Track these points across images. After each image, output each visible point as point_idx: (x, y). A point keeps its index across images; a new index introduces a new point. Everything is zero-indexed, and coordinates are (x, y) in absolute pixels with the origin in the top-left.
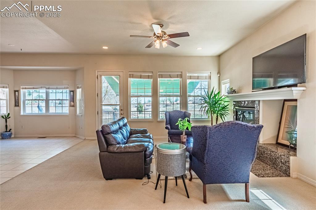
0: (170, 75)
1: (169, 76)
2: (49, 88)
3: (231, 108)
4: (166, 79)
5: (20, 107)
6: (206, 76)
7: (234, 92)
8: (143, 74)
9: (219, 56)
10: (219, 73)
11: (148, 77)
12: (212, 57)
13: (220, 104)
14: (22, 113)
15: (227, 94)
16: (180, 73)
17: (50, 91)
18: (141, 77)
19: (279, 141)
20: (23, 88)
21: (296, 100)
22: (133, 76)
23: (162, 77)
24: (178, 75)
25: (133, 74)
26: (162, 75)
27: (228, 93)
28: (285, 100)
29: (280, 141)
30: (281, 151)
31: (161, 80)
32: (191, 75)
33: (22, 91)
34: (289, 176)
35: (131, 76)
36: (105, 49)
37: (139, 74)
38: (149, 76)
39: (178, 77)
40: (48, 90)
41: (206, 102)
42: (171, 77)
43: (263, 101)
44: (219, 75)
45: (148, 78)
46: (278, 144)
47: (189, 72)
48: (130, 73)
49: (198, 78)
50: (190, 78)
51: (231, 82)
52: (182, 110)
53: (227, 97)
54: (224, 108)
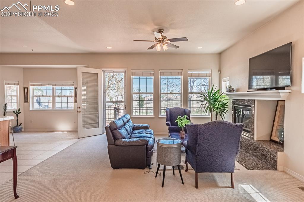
0: (171, 73)
1: (170, 73)
2: (55, 85)
3: (230, 105)
5: (29, 103)
6: (207, 74)
7: (233, 90)
8: (145, 72)
9: (220, 54)
10: (220, 70)
12: (213, 54)
13: (219, 102)
14: (31, 109)
16: (181, 71)
17: (56, 87)
18: (142, 75)
19: (272, 139)
20: (32, 85)
23: (163, 75)
24: (179, 72)
26: (163, 73)
27: (227, 91)
29: (274, 138)
31: (162, 78)
32: (192, 72)
33: (31, 88)
34: (276, 169)
35: (134, 73)
36: (109, 49)
37: (141, 72)
38: (150, 73)
39: (178, 75)
40: (54, 87)
41: (206, 99)
42: (172, 75)
44: (219, 73)
45: (150, 76)
46: (272, 141)
47: (190, 70)
48: (132, 71)
49: (199, 75)
50: (191, 75)
51: (230, 80)
52: (182, 108)
53: (227, 95)
54: (223, 105)
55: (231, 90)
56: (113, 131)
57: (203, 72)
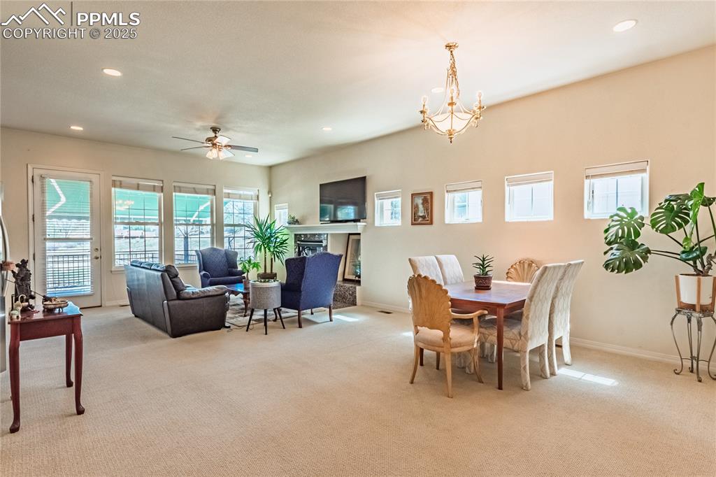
0: (194, 188)
1: (193, 190)
3: (291, 243)
4: (186, 195)
6: (252, 196)
7: (297, 222)
8: (142, 182)
9: (270, 168)
10: (270, 192)
11: (154, 189)
12: (260, 167)
13: (277, 238)
15: (287, 225)
16: (213, 187)
18: (138, 187)
19: (345, 277)
21: (359, 234)
22: (121, 184)
23: (180, 192)
24: (208, 189)
25: (120, 181)
26: (179, 187)
27: (289, 223)
28: (350, 234)
29: (347, 277)
30: (348, 285)
31: (178, 196)
32: (230, 191)
34: (356, 305)
35: (118, 183)
36: (77, 130)
37: (135, 181)
38: (154, 186)
39: (208, 194)
41: (258, 236)
42: (196, 193)
43: (332, 234)
44: (270, 196)
45: (154, 191)
46: (345, 280)
47: (228, 187)
48: (114, 178)
49: (240, 197)
50: (228, 196)
51: (290, 208)
52: (215, 247)
53: (287, 228)
54: (282, 243)
55: (294, 221)
56: (174, 279)
57: (246, 193)
